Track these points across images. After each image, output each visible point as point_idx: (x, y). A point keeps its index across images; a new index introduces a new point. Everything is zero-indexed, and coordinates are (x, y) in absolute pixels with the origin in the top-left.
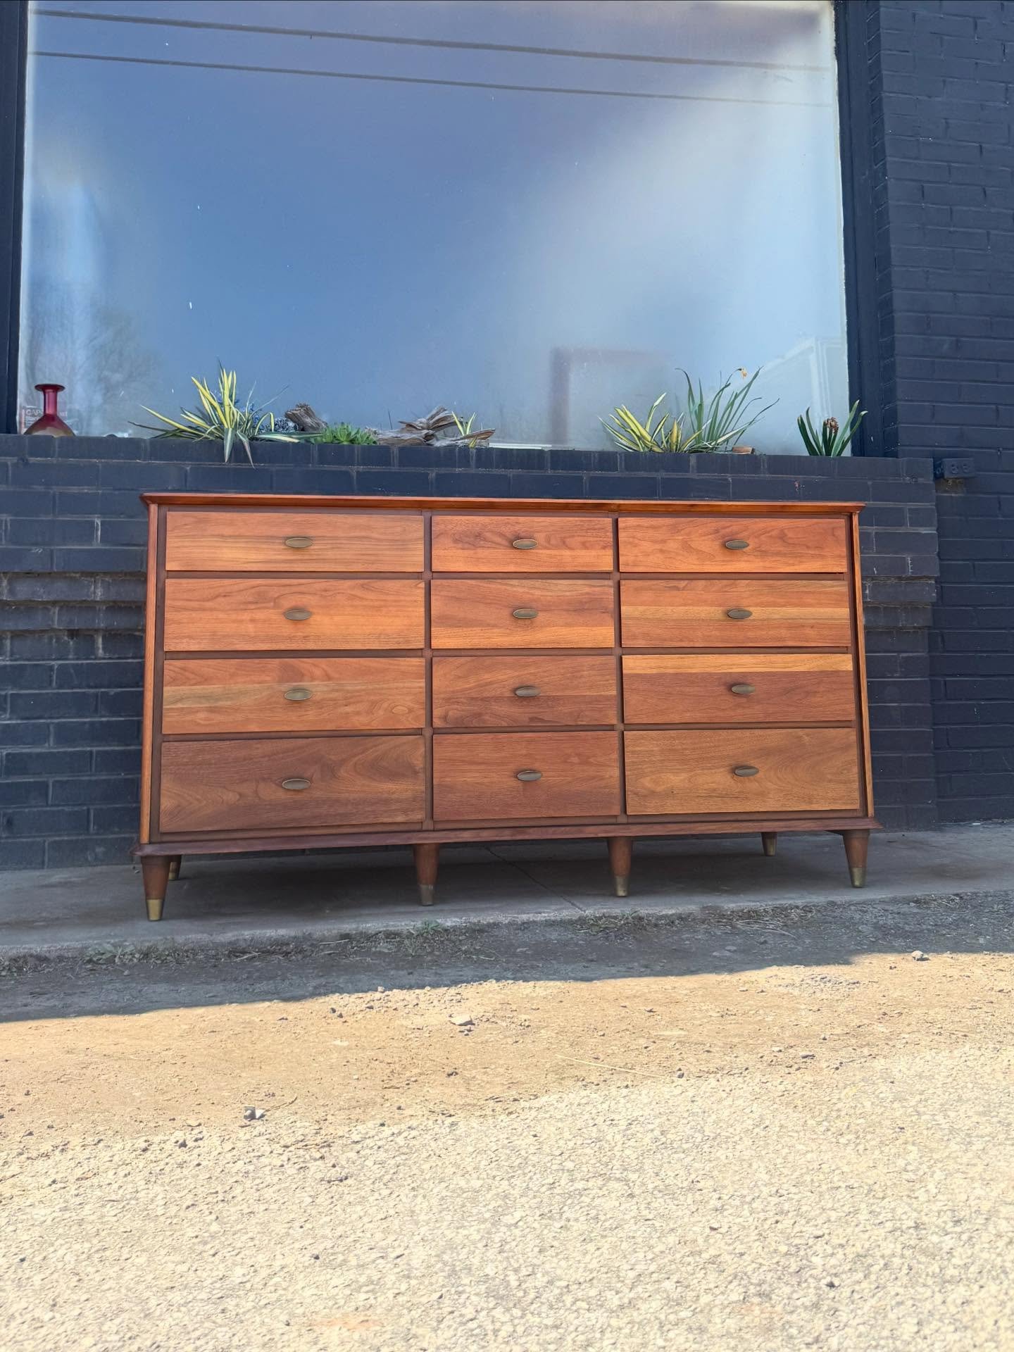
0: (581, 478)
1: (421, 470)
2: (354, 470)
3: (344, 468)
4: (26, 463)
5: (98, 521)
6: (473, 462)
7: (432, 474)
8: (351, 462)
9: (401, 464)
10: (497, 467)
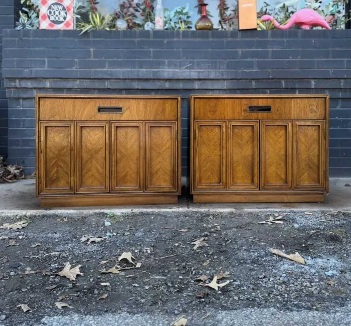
0: (223, 41)
1: (161, 40)
2: (136, 40)
3: (133, 39)
4: (22, 40)
5: (46, 60)
6: (181, 36)
7: (165, 41)
8: (135, 37)
9: (154, 37)
10: (191, 37)
